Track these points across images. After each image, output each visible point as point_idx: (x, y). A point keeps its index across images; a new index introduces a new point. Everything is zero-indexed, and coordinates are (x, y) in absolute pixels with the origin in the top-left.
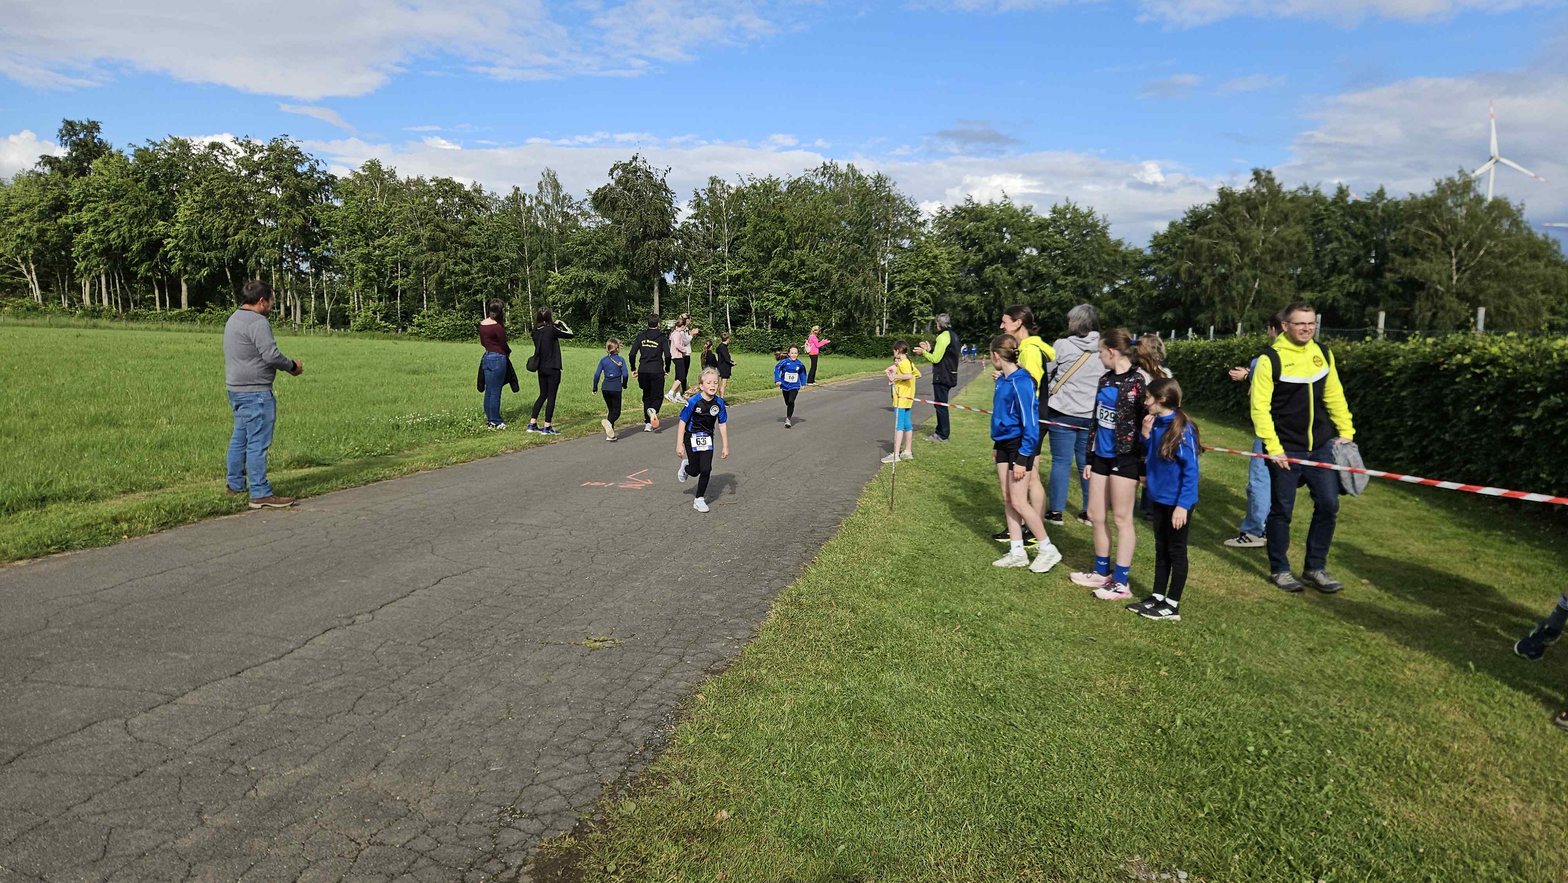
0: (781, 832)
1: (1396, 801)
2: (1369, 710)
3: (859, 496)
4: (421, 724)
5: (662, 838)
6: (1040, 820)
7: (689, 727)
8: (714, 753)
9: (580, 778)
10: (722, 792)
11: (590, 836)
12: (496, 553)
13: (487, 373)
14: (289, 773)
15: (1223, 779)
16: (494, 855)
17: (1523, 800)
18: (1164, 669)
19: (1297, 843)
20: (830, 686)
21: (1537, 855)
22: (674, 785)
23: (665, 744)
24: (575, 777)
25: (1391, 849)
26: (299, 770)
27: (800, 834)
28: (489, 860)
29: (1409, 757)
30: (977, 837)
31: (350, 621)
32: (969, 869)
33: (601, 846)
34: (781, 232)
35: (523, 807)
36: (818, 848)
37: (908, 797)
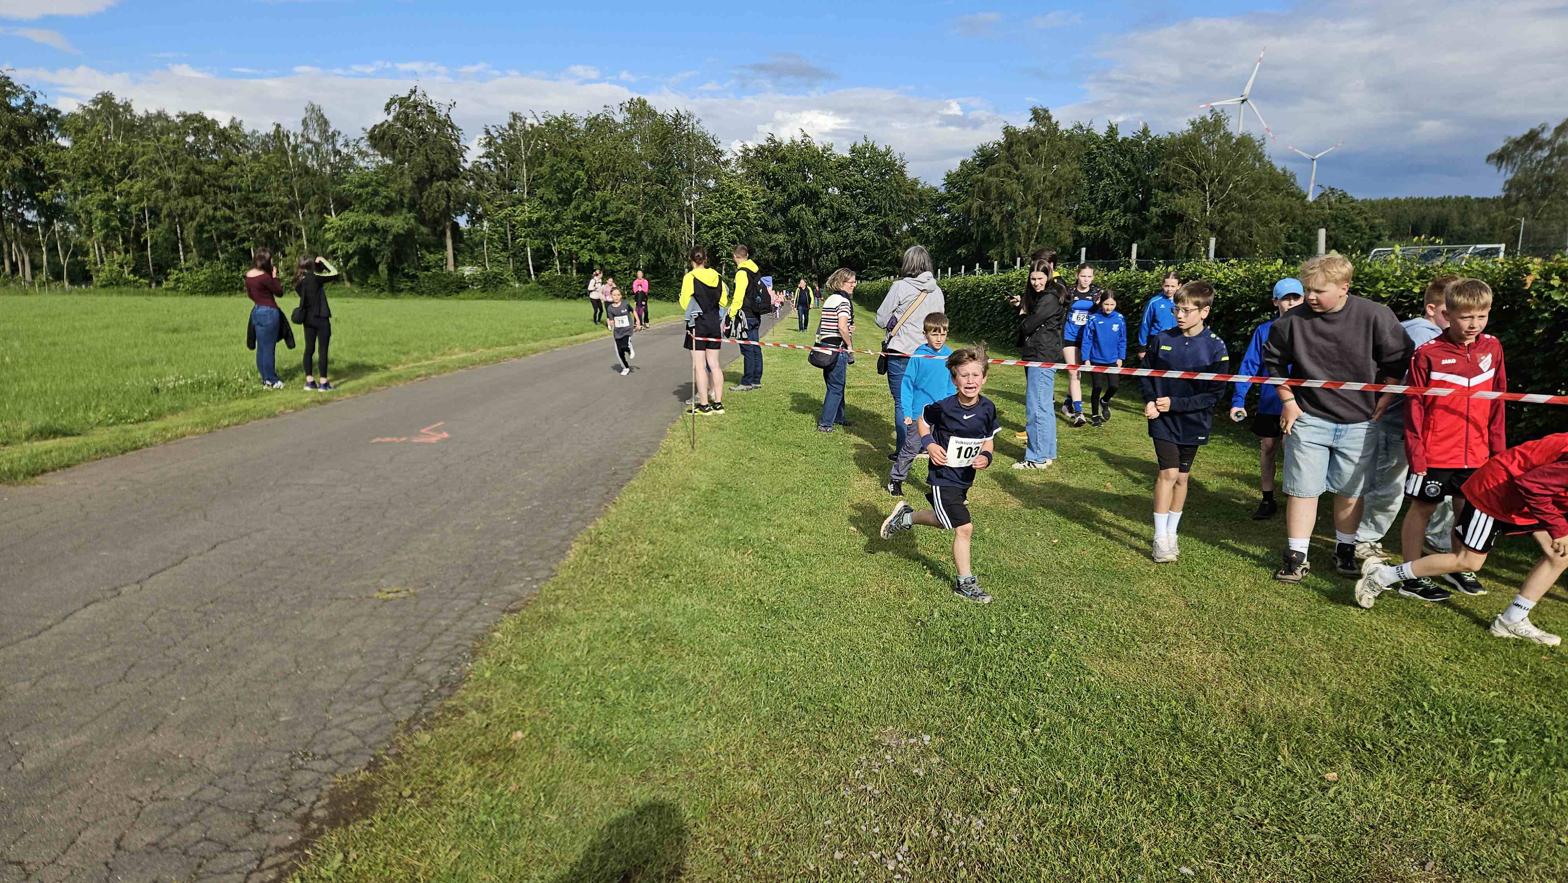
0: (574, 744)
1: (1105, 662)
3: (662, 437)
4: (202, 686)
5: (458, 761)
7: (485, 662)
8: (511, 683)
9: (374, 719)
10: (518, 716)
11: (385, 768)
12: (277, 514)
13: (259, 329)
14: (58, 744)
15: (967, 659)
16: (286, 796)
17: (1204, 652)
18: (929, 572)
19: (1021, 703)
20: (625, 613)
21: (1208, 693)
22: (469, 715)
23: (461, 680)
24: (369, 719)
25: (1097, 700)
26: (68, 741)
27: (592, 743)
28: (282, 800)
30: (754, 727)
31: (115, 593)
32: (745, 754)
33: (396, 774)
34: (580, 173)
35: (316, 749)
36: (608, 753)
37: (693, 702)
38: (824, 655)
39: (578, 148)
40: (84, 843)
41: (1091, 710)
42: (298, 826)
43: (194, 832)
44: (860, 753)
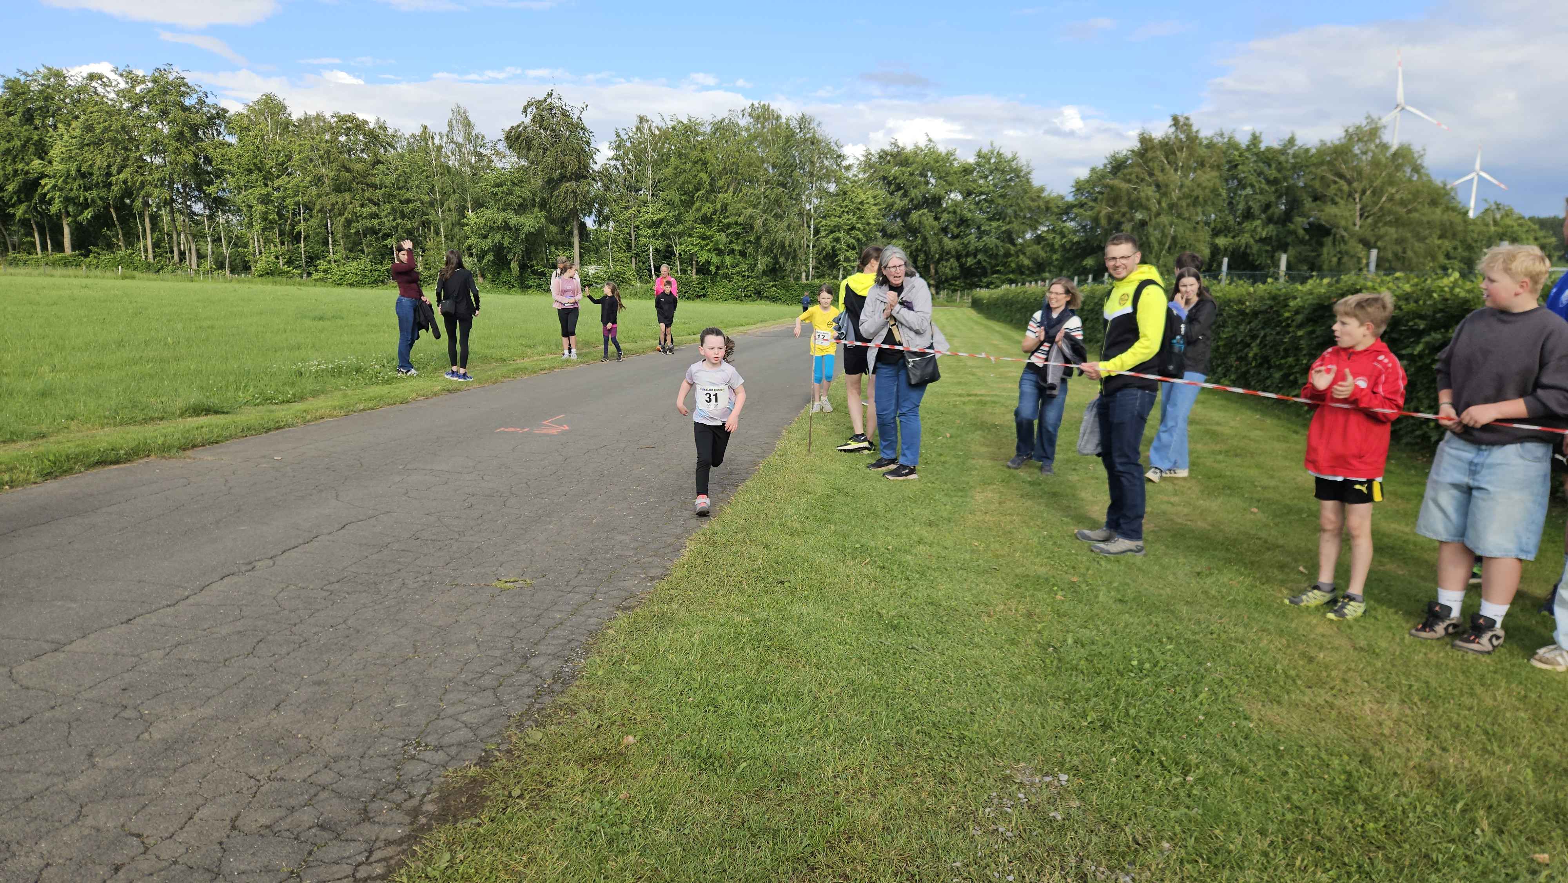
0: (685, 754)
1: (1263, 706)
2: (1246, 626)
3: (778, 439)
4: (324, 665)
5: (568, 763)
6: (934, 732)
7: (598, 661)
8: (623, 684)
9: (487, 711)
10: (629, 720)
11: (496, 764)
12: (404, 498)
14: (184, 715)
15: (1106, 691)
16: (398, 786)
17: (1378, 702)
18: (1060, 593)
19: (1170, 745)
20: (739, 618)
21: (1386, 749)
22: (581, 715)
23: (574, 677)
24: (482, 711)
25: (1255, 747)
26: (195, 713)
27: (704, 755)
28: (393, 791)
29: (1278, 667)
30: (874, 751)
31: (250, 567)
32: (864, 779)
33: (506, 773)
34: (704, 176)
35: (429, 739)
36: (721, 766)
37: (810, 717)
38: (949, 677)
39: (703, 150)
40: (201, 820)
41: (1250, 760)
42: (408, 819)
43: (307, 817)
44: (990, 789)
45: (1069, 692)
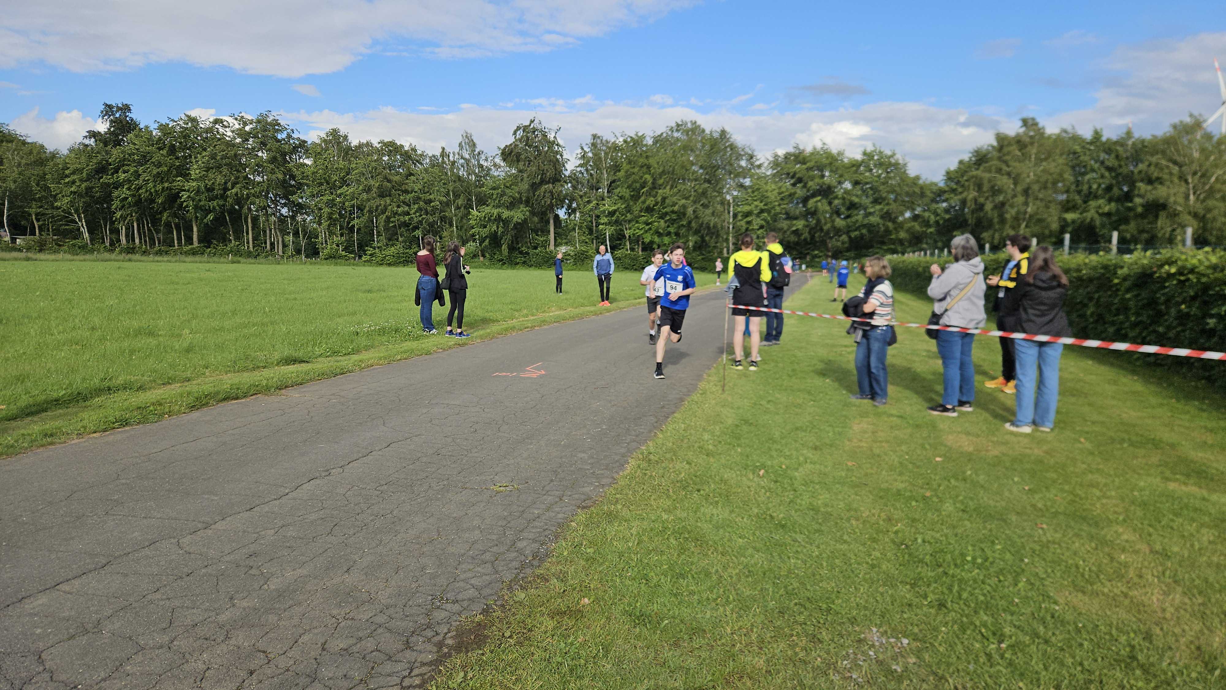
0: (625, 613)
1: (1070, 594)
2: (1063, 532)
3: (700, 381)
4: (378, 543)
5: (543, 615)
6: (808, 605)
7: (564, 545)
8: (581, 562)
9: (488, 578)
10: (586, 587)
11: (494, 614)
12: (429, 424)
13: (422, 292)
14: (289, 574)
15: (943, 579)
16: (428, 626)
18: (914, 503)
19: (990, 621)
20: (666, 517)
21: (1165, 629)
22: (552, 582)
23: (547, 556)
24: (484, 577)
25: (1059, 624)
26: (296, 573)
27: (638, 614)
28: (425, 629)
30: (762, 616)
31: (327, 473)
33: (501, 620)
34: (647, 177)
35: (448, 596)
36: (650, 622)
37: (715, 591)
38: (822, 565)
39: (647, 157)
40: (303, 643)
41: (1054, 634)
42: (435, 649)
44: (848, 647)
45: (915, 579)
